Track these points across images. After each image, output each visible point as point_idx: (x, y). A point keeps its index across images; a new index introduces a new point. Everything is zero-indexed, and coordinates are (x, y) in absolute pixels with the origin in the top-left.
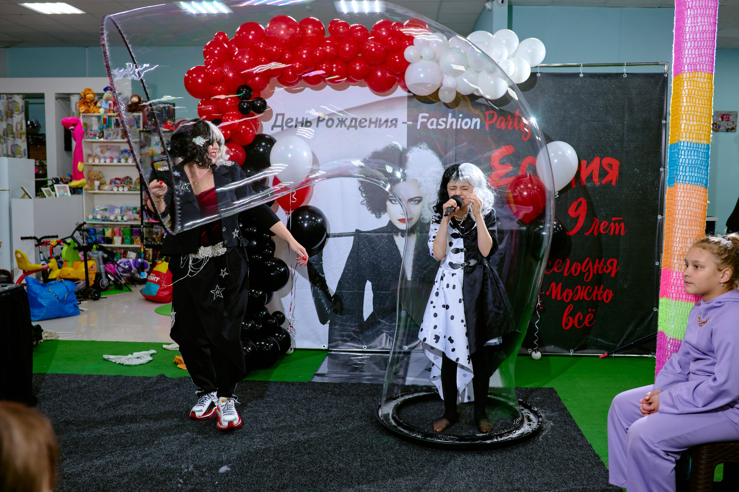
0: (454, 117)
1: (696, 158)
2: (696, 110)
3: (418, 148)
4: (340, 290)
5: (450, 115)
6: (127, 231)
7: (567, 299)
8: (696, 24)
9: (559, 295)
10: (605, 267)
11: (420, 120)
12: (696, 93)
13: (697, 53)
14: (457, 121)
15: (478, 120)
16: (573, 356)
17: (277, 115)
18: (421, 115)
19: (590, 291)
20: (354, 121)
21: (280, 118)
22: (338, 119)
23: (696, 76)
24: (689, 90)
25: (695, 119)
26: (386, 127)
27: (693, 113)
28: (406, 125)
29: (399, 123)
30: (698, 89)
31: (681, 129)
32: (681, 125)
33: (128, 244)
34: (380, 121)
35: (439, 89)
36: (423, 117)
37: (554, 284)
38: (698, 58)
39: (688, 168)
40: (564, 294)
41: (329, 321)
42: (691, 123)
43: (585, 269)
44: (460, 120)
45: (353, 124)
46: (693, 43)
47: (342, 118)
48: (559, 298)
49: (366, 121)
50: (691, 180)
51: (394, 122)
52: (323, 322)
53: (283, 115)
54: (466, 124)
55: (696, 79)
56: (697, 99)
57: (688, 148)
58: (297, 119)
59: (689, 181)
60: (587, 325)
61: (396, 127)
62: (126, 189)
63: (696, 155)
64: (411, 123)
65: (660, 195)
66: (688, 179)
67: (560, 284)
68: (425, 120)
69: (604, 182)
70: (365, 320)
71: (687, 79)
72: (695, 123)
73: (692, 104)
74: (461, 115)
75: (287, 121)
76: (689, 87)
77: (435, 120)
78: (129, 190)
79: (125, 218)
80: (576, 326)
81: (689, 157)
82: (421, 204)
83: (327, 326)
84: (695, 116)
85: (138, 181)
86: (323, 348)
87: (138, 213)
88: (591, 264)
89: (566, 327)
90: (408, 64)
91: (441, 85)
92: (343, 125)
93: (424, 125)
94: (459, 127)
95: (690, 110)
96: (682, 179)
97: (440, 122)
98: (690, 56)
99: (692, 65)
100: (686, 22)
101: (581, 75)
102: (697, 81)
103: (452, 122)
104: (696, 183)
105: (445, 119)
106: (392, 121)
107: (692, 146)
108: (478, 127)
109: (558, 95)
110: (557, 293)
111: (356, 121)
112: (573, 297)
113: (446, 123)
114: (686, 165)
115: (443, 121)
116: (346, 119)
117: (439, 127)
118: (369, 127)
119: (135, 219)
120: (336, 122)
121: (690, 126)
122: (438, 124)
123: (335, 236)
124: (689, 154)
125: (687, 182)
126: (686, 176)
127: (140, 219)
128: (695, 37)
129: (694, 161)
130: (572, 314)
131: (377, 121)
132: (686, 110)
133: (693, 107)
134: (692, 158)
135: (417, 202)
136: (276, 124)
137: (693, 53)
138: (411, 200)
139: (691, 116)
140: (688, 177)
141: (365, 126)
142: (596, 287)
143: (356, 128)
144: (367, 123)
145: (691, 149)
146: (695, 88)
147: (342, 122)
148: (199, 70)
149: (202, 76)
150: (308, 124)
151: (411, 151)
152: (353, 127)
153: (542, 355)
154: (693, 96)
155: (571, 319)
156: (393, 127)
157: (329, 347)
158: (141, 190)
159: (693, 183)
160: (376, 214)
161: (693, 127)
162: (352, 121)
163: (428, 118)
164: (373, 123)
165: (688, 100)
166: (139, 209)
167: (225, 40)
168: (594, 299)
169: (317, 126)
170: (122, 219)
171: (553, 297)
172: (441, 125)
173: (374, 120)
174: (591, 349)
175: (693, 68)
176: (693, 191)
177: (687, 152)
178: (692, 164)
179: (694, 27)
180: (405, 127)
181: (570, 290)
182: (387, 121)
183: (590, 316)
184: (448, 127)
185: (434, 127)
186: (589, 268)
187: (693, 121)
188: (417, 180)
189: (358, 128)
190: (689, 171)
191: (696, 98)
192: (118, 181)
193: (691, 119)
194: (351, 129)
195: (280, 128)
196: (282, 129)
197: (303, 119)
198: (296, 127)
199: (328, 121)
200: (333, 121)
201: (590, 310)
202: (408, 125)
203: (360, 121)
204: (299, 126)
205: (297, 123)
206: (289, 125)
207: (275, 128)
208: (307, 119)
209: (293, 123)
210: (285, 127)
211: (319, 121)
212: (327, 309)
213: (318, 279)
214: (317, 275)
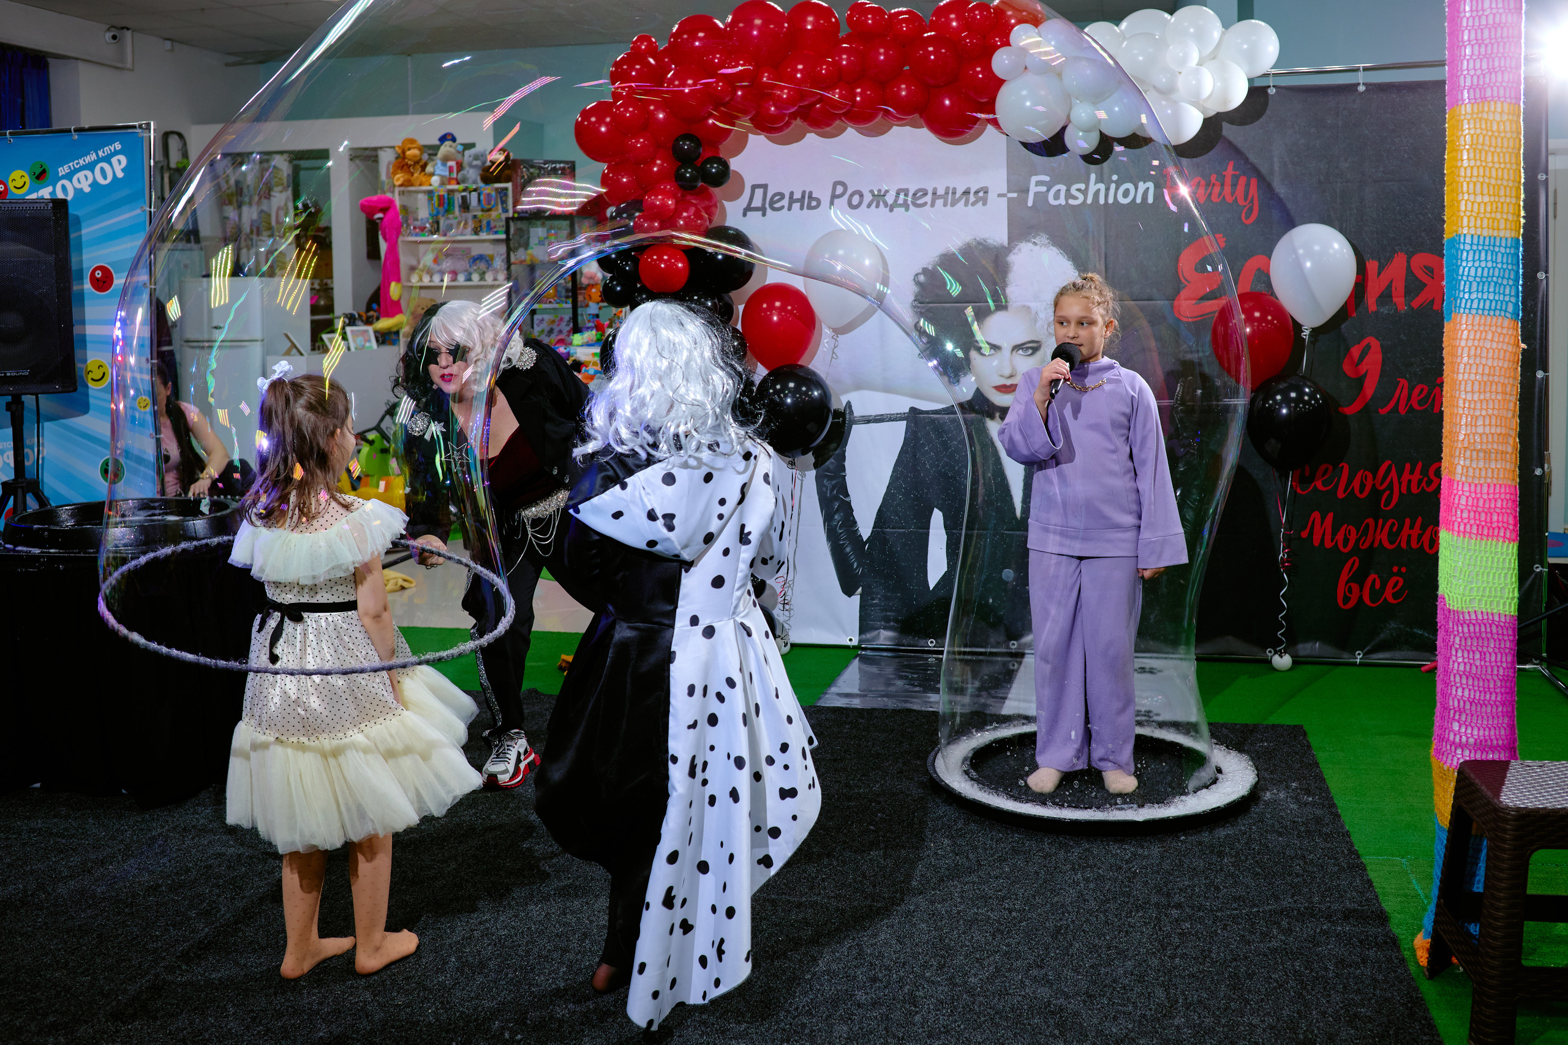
0: (1102, 182)
1: (1490, 264)
2: (1487, 174)
3: (1030, 245)
4: (882, 527)
5: (1093, 177)
7: (1345, 546)
8: (1480, 13)
9: (1328, 537)
10: (1426, 479)
11: (1033, 189)
12: (1487, 143)
13: (1485, 66)
14: (1107, 189)
15: (1150, 185)
17: (754, 187)
18: (1034, 179)
19: (1395, 529)
20: (902, 195)
21: (759, 193)
22: (872, 192)
23: (1486, 109)
24: (1472, 136)
25: (1486, 191)
26: (966, 204)
27: (1481, 180)
28: (1005, 199)
29: (992, 196)
30: (1490, 133)
31: (1459, 211)
32: (1459, 202)
34: (954, 193)
35: (1064, 128)
36: (1039, 183)
37: (1316, 515)
38: (1487, 76)
39: (1475, 285)
40: (1340, 537)
41: (860, 590)
42: (1479, 199)
43: (1382, 484)
44: (1113, 186)
45: (900, 201)
46: (1476, 47)
47: (879, 191)
48: (1329, 544)
49: (926, 194)
50: (1481, 306)
51: (981, 196)
52: (848, 591)
53: (765, 187)
54: (1126, 194)
55: (1485, 116)
56: (1490, 154)
57: (1475, 247)
58: (792, 193)
59: (1478, 309)
60: (1391, 600)
61: (985, 204)
63: (1489, 258)
64: (1015, 195)
65: (1538, 330)
66: (1475, 305)
67: (1330, 516)
68: (1043, 189)
69: (1416, 304)
70: (932, 586)
71: (1468, 117)
72: (1486, 199)
73: (1478, 163)
74: (1115, 177)
75: (772, 198)
76: (1472, 132)
77: (1063, 188)
80: (1367, 601)
81: (1477, 264)
82: (1039, 354)
83: (856, 599)
84: (1485, 186)
86: (849, 643)
88: (1393, 473)
89: (1345, 604)
90: (1000, 82)
91: (1069, 121)
92: (881, 203)
93: (1041, 198)
94: (1111, 200)
95: (1475, 174)
96: (1463, 305)
97: (1073, 191)
98: (1472, 72)
99: (1477, 90)
100: (1462, 9)
101: (1362, 88)
102: (1486, 120)
103: (1097, 192)
104: (1492, 313)
105: (1082, 186)
106: (976, 192)
107: (1481, 242)
108: (1150, 200)
109: (1313, 130)
110: (1324, 534)
111: (906, 195)
112: (1358, 541)
113: (1085, 192)
114: (1471, 279)
115: (1079, 190)
116: (887, 191)
117: (1072, 202)
118: (933, 205)
120: (868, 198)
121: (1476, 205)
122: (1069, 196)
123: (868, 420)
124: (1477, 257)
125: (1473, 312)
126: (1472, 301)
128: (1479, 37)
129: (1486, 270)
130: (1357, 578)
131: (947, 193)
132: (1469, 174)
133: (1481, 170)
134: (1483, 264)
135: (1030, 351)
136: (752, 205)
137: (1478, 66)
138: (1017, 348)
139: (1478, 186)
140: (1476, 302)
141: (924, 205)
142: (1408, 521)
143: (907, 209)
144: (928, 199)
145: (1480, 248)
146: (1484, 132)
147: (879, 198)
148: (602, 109)
149: (608, 119)
150: (814, 203)
151: (1016, 251)
152: (900, 206)
153: (1294, 662)
154: (1480, 147)
155: (1355, 586)
156: (980, 205)
157: (860, 641)
159: (1486, 313)
160: (949, 377)
161: (1482, 206)
162: (898, 194)
163: (1050, 185)
164: (940, 197)
165: (1472, 155)
167: (651, 50)
168: (1404, 545)
169: (832, 206)
171: (1316, 543)
172: (1076, 198)
173: (941, 191)
174: (1400, 649)
175: (1478, 96)
176: (1487, 328)
177: (1471, 254)
178: (1482, 277)
179: (1477, 19)
180: (1003, 203)
181: (1350, 527)
182: (967, 193)
183: (1397, 582)
184: (1089, 201)
185: (1061, 201)
186: (1391, 482)
187: (1482, 195)
188: (1029, 308)
189: (911, 206)
190: (1478, 291)
191: (1486, 152)
193: (1478, 191)
194: (896, 210)
195: (760, 213)
196: (764, 215)
197: (804, 192)
198: (790, 209)
199: (852, 195)
200: (861, 196)
201: (1395, 569)
202: (1009, 199)
203: (915, 194)
204: (796, 206)
205: (792, 200)
206: (777, 205)
207: (749, 213)
208: (811, 193)
209: (785, 202)
210: (769, 210)
211: (834, 197)
212: (855, 565)
213: (836, 505)
214: (836, 498)
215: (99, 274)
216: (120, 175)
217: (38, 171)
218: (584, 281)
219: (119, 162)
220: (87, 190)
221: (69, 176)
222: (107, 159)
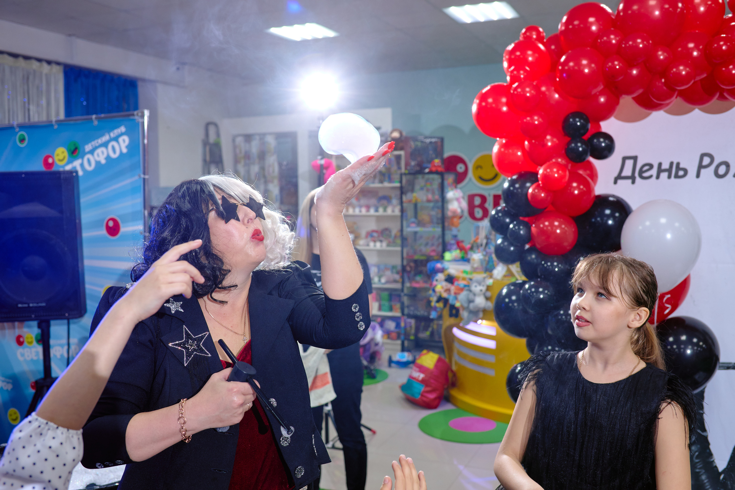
6: (385, 295)
17: (625, 159)
21: (629, 163)
33: (385, 311)
53: (635, 159)
58: (660, 165)
62: (384, 244)
75: (641, 168)
78: (388, 245)
79: (383, 280)
85: (399, 234)
87: (398, 273)
119: (395, 281)
127: (401, 280)
136: (624, 174)
149: (506, 100)
150: (681, 173)
158: (403, 246)
166: (399, 268)
167: (540, 39)
169: (698, 176)
170: (380, 281)
192: (375, 234)
195: (630, 181)
196: (633, 182)
197: (672, 164)
198: (658, 177)
200: (728, 167)
204: (664, 175)
205: (660, 170)
206: (646, 175)
207: (620, 182)
208: (678, 164)
209: (654, 172)
210: (638, 179)
211: (701, 167)
215: (111, 224)
216: (125, 150)
217: (73, 148)
218: (449, 214)
219: (124, 141)
220: (103, 161)
221: (92, 152)
222: (116, 139)
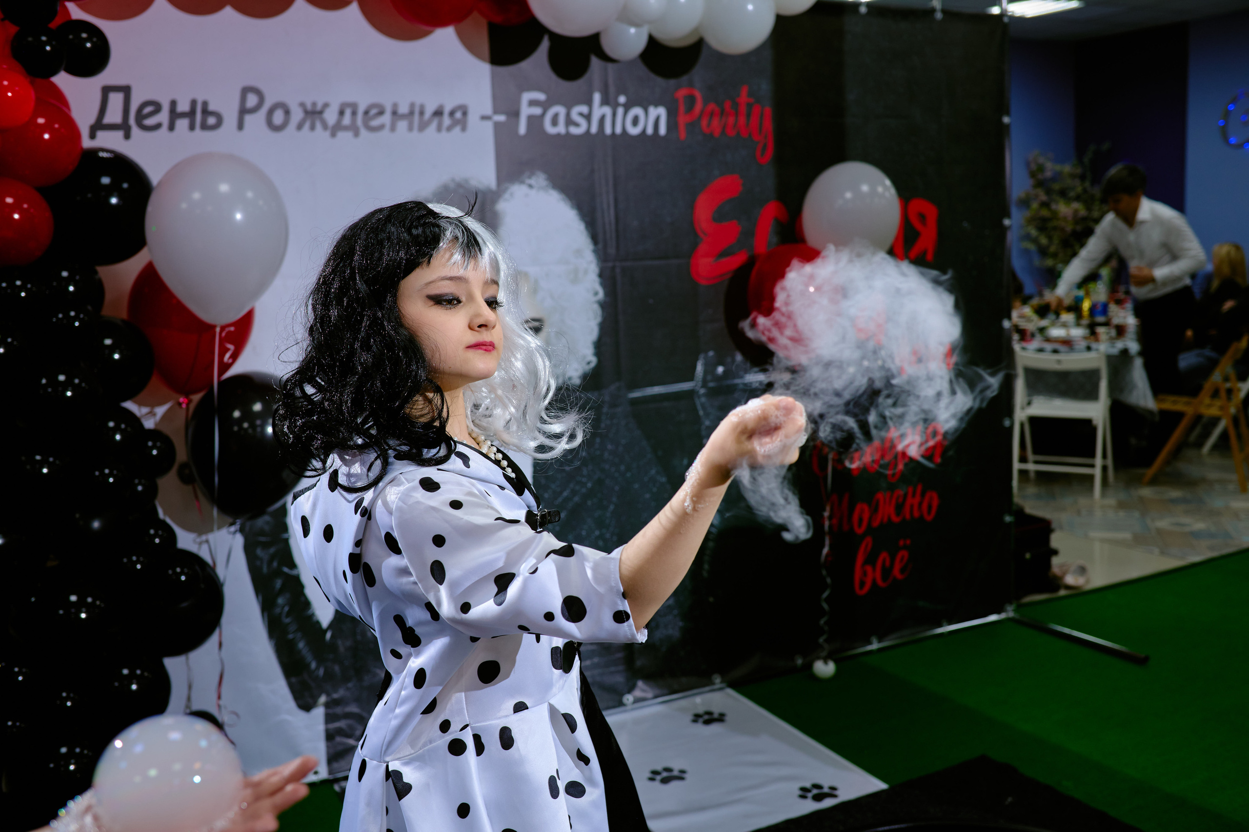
0: (607, 104)
3: (524, 188)
5: (597, 97)
7: (860, 527)
11: (526, 111)
14: (614, 115)
15: (662, 111)
16: (880, 650)
17: (106, 91)
18: (527, 96)
19: (900, 500)
20: (348, 113)
21: (116, 99)
22: (302, 105)
26: (439, 129)
28: (490, 123)
29: (473, 118)
34: (422, 113)
36: (533, 103)
37: (835, 497)
40: (854, 518)
41: (323, 699)
44: (620, 111)
45: (347, 120)
47: (314, 104)
48: (844, 528)
49: (381, 113)
51: (459, 116)
52: (306, 706)
53: (126, 90)
54: (635, 122)
58: (173, 104)
60: (897, 576)
61: (464, 129)
64: (501, 118)
67: (846, 496)
68: (537, 111)
69: (913, 255)
74: (622, 99)
75: (140, 111)
77: (560, 110)
80: (880, 582)
83: (319, 712)
89: (861, 590)
92: (318, 125)
93: (535, 122)
94: (618, 130)
97: (575, 116)
101: (863, 9)
103: (602, 120)
105: (584, 109)
106: (452, 114)
108: (663, 131)
110: (841, 517)
111: (354, 113)
112: (870, 519)
113: (588, 117)
115: (581, 114)
116: (326, 105)
117: (574, 130)
118: (393, 128)
120: (297, 115)
122: (569, 122)
130: (871, 560)
131: (412, 113)
136: (107, 120)
141: (381, 127)
142: (911, 490)
143: (357, 134)
144: (386, 119)
147: (313, 114)
150: (211, 121)
151: (507, 196)
152: (346, 128)
155: (869, 569)
156: (457, 129)
157: (330, 772)
162: (342, 113)
163: (546, 106)
164: (403, 117)
168: (908, 516)
169: (241, 126)
172: (577, 125)
173: (403, 109)
174: (908, 626)
180: (488, 128)
182: (438, 113)
183: (903, 556)
184: (594, 129)
185: (561, 129)
189: (363, 131)
194: (341, 135)
195: (120, 134)
196: (128, 133)
197: (194, 103)
198: (171, 127)
199: (271, 112)
200: (287, 112)
201: (901, 543)
202: (497, 125)
203: (366, 113)
204: (182, 124)
205: (174, 115)
206: (149, 122)
208: (205, 104)
209: (163, 117)
210: (135, 131)
211: (244, 111)
212: (313, 665)
213: (278, 583)
214: (278, 573)
